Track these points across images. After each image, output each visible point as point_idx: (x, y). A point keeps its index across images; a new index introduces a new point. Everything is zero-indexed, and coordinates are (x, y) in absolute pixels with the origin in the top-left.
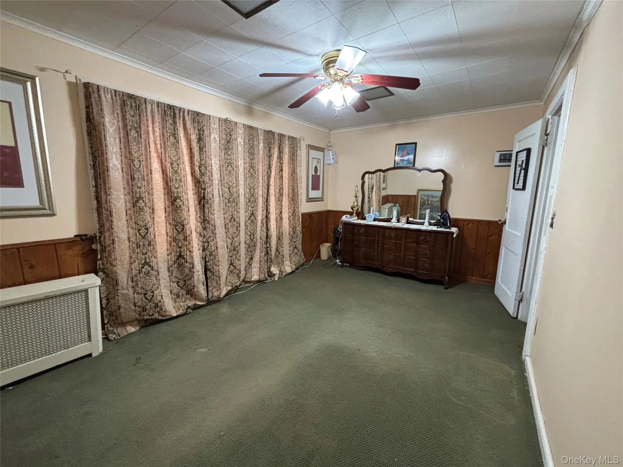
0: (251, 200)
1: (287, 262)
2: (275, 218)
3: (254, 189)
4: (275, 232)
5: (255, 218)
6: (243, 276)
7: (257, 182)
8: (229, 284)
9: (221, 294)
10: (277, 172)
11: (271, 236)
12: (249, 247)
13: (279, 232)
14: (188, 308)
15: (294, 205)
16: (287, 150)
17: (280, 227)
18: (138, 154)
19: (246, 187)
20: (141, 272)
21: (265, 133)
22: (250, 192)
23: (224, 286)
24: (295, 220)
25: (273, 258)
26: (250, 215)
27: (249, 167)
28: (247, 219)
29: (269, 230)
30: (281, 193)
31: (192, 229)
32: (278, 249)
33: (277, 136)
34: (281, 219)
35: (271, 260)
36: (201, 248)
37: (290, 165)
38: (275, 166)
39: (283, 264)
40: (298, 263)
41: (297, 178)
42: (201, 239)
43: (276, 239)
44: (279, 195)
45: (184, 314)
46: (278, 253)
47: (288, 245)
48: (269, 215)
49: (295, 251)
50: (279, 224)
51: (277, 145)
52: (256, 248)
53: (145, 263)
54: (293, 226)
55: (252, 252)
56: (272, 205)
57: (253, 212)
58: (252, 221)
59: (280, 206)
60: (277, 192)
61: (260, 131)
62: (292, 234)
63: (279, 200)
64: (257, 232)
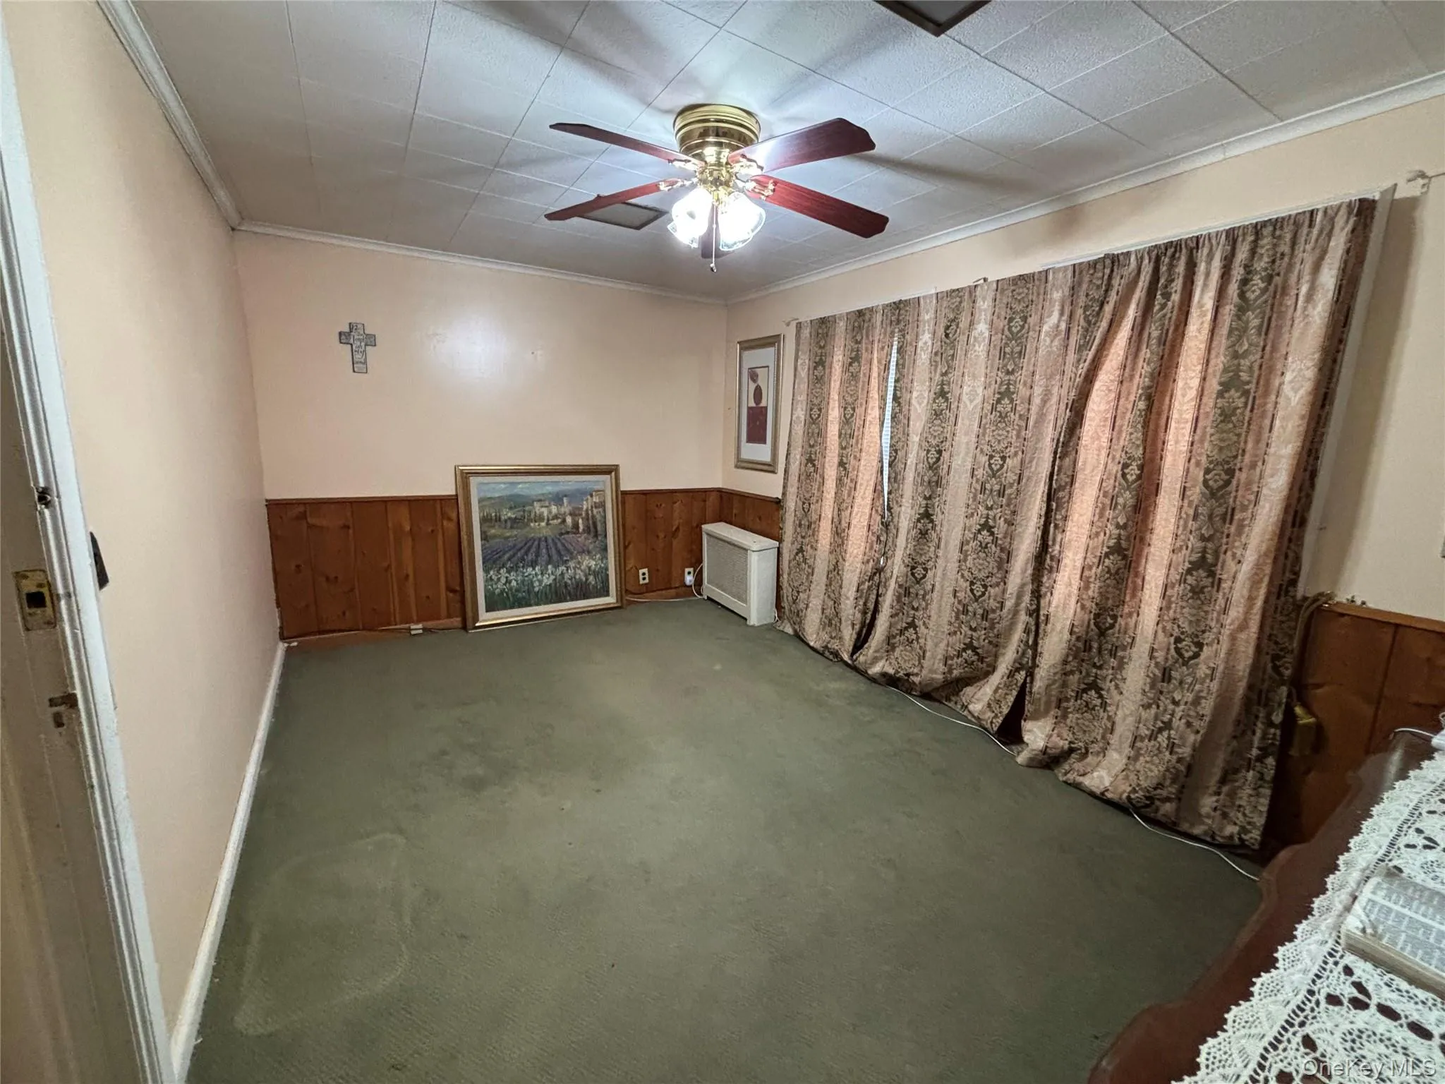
0: (988, 486)
1: (1115, 755)
2: (1079, 564)
3: (1003, 458)
4: (1072, 611)
5: (995, 541)
6: (931, 671)
7: (1018, 436)
8: (893, 661)
9: (870, 668)
10: (1132, 398)
11: (1047, 617)
12: (965, 612)
13: (1089, 620)
14: (826, 647)
15: (1209, 539)
16: (1204, 299)
17: (1097, 604)
18: (819, 400)
19: (982, 451)
20: (795, 559)
21: (1081, 272)
22: (990, 465)
23: (878, 655)
24: (1206, 608)
25: (1039, 693)
26: (979, 527)
27: (997, 396)
28: (969, 535)
29: (1045, 594)
30: (1128, 476)
31: (854, 522)
32: (1103, 686)
33: (1146, 261)
34: (1107, 575)
35: (1031, 692)
36: (871, 563)
37: (1220, 361)
38: (1112, 378)
39: (1104, 751)
40: (1148, 791)
41: (1273, 415)
42: (876, 547)
43: (1066, 636)
44: (1120, 484)
45: (822, 654)
46: (1099, 701)
47: (1139, 696)
48: (1057, 547)
49: (1163, 739)
50: (1094, 590)
51: (1139, 294)
52: (992, 628)
53: (801, 550)
54: (1175, 626)
55: (974, 630)
56: (1081, 515)
57: (987, 522)
58: (981, 546)
59: (1111, 528)
60: (1110, 474)
61: (1054, 278)
62: (1167, 659)
63: (1113, 505)
64: (1002, 584)
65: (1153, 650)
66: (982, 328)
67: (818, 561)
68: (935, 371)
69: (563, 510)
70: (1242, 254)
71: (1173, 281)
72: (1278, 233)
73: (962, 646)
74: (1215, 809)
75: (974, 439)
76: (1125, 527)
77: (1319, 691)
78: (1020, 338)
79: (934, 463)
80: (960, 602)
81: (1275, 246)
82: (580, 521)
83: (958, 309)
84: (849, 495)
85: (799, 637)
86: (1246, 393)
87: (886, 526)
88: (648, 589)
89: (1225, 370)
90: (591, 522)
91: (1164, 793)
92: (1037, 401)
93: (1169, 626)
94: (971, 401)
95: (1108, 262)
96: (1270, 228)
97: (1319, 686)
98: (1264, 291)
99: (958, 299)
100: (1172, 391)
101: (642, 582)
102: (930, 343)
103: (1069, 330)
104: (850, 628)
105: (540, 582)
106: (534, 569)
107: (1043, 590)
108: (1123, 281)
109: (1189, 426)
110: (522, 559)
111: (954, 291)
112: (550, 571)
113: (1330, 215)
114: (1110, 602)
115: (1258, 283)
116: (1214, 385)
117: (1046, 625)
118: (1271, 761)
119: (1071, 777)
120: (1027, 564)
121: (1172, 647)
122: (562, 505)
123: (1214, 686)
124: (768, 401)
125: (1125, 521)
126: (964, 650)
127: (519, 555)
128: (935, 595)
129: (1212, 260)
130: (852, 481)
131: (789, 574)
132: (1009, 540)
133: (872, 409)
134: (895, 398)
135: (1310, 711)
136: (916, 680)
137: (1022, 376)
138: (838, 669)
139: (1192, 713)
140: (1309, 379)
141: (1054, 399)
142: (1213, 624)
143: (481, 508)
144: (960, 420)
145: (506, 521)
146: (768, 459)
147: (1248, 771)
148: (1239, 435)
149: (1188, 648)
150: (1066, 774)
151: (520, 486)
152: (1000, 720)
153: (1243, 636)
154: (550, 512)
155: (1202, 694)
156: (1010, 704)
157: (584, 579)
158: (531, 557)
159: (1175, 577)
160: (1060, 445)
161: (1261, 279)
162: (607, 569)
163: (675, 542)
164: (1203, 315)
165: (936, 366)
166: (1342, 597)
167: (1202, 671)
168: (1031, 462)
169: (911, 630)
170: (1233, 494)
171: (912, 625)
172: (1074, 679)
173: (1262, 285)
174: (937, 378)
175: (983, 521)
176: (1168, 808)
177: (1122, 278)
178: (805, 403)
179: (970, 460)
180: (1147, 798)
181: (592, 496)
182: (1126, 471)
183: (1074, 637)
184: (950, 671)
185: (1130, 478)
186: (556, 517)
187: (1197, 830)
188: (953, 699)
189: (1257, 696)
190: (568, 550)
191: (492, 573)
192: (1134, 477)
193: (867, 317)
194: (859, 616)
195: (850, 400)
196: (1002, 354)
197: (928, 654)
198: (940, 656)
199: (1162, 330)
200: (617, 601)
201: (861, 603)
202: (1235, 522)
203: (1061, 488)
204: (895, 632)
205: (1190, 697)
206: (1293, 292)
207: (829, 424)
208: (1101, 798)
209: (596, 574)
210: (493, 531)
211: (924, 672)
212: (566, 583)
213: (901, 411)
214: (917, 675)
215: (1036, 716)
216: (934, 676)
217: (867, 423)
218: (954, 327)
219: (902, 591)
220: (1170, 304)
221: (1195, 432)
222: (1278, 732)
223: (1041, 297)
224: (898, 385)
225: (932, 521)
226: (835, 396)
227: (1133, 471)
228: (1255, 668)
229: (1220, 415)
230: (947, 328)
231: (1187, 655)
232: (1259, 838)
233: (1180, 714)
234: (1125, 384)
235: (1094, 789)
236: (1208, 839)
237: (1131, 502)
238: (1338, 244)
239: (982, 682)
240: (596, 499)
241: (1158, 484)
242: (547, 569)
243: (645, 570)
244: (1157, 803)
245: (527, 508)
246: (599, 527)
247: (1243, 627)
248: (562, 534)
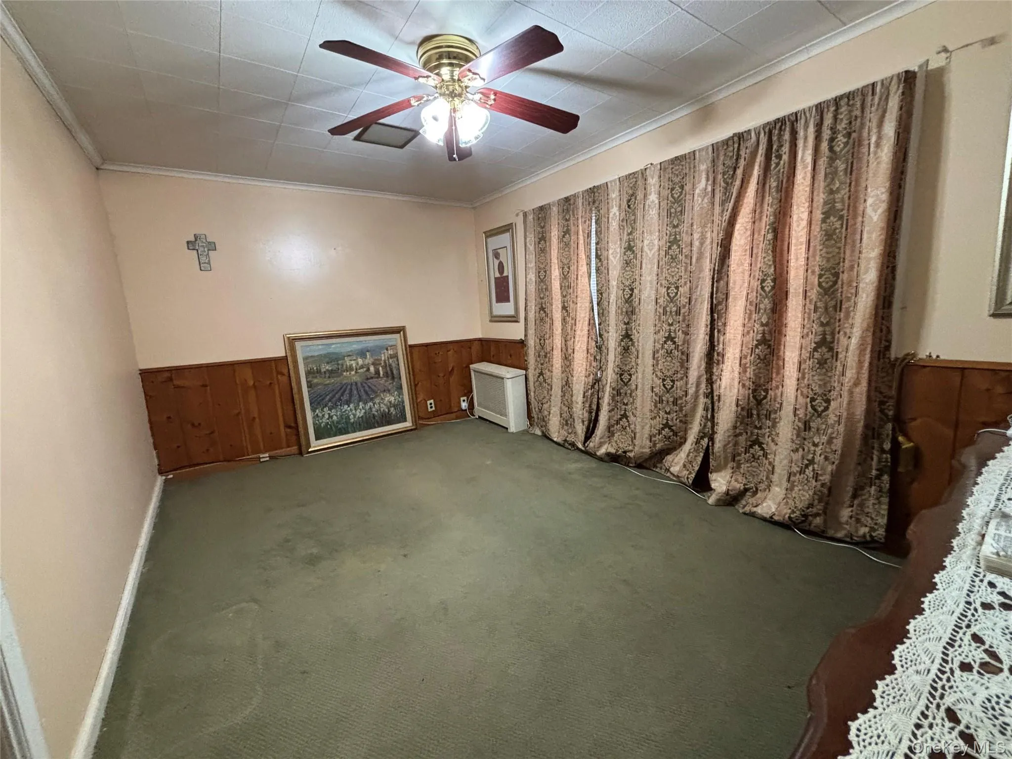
0: (668, 309)
1: (777, 489)
2: (738, 356)
3: (677, 288)
4: (736, 390)
5: (677, 348)
6: (642, 447)
7: (686, 271)
8: (614, 444)
9: (598, 451)
10: (763, 233)
11: (719, 396)
12: (661, 401)
13: (749, 395)
14: (565, 441)
15: (828, 324)
16: (805, 156)
17: (753, 383)
18: (544, 264)
19: (661, 285)
20: (538, 380)
21: (718, 149)
22: (668, 294)
23: (602, 440)
24: (829, 374)
25: (719, 452)
26: (664, 339)
27: (668, 244)
28: (658, 346)
29: (716, 380)
30: (766, 288)
31: (577, 348)
32: (764, 441)
33: (762, 135)
34: (758, 361)
35: (713, 453)
36: (592, 376)
37: (821, 197)
38: (747, 220)
39: (769, 487)
40: (803, 511)
41: (862, 231)
42: (594, 364)
43: (734, 408)
44: (760, 295)
45: (563, 446)
46: (762, 452)
47: (790, 444)
48: (721, 346)
49: (809, 472)
50: (750, 373)
51: (760, 158)
52: (681, 410)
53: (541, 374)
54: (810, 390)
55: (669, 413)
56: (735, 321)
57: (670, 335)
58: (667, 352)
59: (757, 326)
60: (752, 289)
61: (699, 155)
62: (806, 415)
63: (757, 309)
64: (685, 378)
65: (795, 409)
66: (653, 197)
67: (555, 380)
68: (623, 233)
69: (367, 361)
70: (828, 120)
71: (782, 146)
72: (851, 102)
73: (661, 426)
74: (851, 517)
75: (655, 278)
76: (767, 325)
77: (913, 424)
78: (680, 201)
79: (629, 298)
80: (656, 395)
81: (850, 111)
82: (380, 368)
83: (634, 187)
84: (571, 329)
85: (546, 437)
86: (841, 218)
87: (599, 348)
88: (435, 414)
89: (825, 203)
90: (388, 369)
91: (815, 510)
92: (696, 244)
93: (805, 391)
94: (651, 250)
95: (736, 139)
96: (846, 100)
97: (914, 419)
98: (846, 144)
99: (634, 180)
100: (790, 224)
101: (430, 410)
102: (618, 214)
103: (713, 191)
104: (581, 424)
105: (354, 415)
106: (349, 406)
107: (715, 378)
108: (748, 151)
109: (804, 247)
110: (340, 399)
111: (631, 174)
112: (361, 407)
113: (886, 84)
114: (762, 379)
115: (841, 138)
116: (818, 215)
117: (719, 402)
118: (886, 478)
119: (747, 509)
120: (701, 361)
121: (809, 405)
122: (366, 358)
123: (841, 428)
124: (508, 272)
125: (766, 320)
126: (663, 429)
127: (337, 396)
128: (639, 392)
129: (808, 127)
130: (572, 319)
131: (534, 392)
132: (686, 345)
133: (582, 266)
134: (597, 256)
135: (909, 439)
136: (631, 455)
137: (684, 227)
138: (575, 455)
139: (828, 450)
140: (884, 201)
141: (708, 241)
142: (836, 384)
143: (306, 365)
144: (644, 265)
145: (325, 372)
146: (512, 313)
147: (871, 487)
148: (839, 248)
149: (820, 403)
150: (744, 506)
151: (333, 346)
152: (693, 475)
153: (857, 390)
154: (358, 364)
155: (834, 435)
156: (699, 463)
157: (387, 410)
158: (345, 397)
159: (805, 355)
160: (716, 272)
161: (843, 136)
162: (403, 402)
163: (451, 379)
164: (805, 167)
165: (624, 229)
166: (923, 354)
167: (832, 419)
168: (697, 287)
169: (624, 420)
170: (840, 290)
171: (624, 416)
172: (742, 439)
173: (845, 140)
174: (625, 237)
175: (667, 335)
176: (818, 521)
177: (747, 148)
178: (534, 269)
179: (654, 292)
180: (803, 516)
181: (387, 350)
182: (764, 285)
183: (739, 408)
184: (655, 445)
185: (767, 289)
186: (362, 367)
187: (840, 535)
188: (659, 465)
189: (871, 432)
190: (373, 391)
191: (317, 411)
192: (770, 288)
193: (572, 202)
194: (586, 415)
195: (566, 262)
196: (669, 214)
197: (638, 435)
198: (647, 436)
199: (779, 181)
200: (413, 425)
201: (587, 405)
202: (843, 310)
203: (719, 303)
204: (613, 422)
205: (825, 439)
206: (866, 142)
207: (553, 281)
208: (770, 521)
209: (395, 406)
210: (315, 381)
211: (636, 449)
212: (374, 415)
213: (602, 265)
214: (631, 451)
215: (718, 469)
216: (644, 450)
217: (579, 278)
218: (633, 200)
219: (615, 392)
220: (782, 162)
221: (808, 250)
222: (889, 456)
223: (692, 170)
224: (598, 246)
225: (631, 340)
226: (555, 260)
227: (769, 283)
228: (868, 412)
229: (825, 236)
230: (629, 201)
231: (820, 409)
232: (884, 533)
233: (820, 452)
234: (757, 224)
235: (765, 515)
236: (848, 540)
237: (769, 306)
238: (894, 103)
239: (678, 451)
240: (390, 352)
241: (787, 291)
242: (359, 406)
243: (432, 401)
244: (810, 518)
245: (340, 362)
246: (395, 372)
247: (856, 384)
248: (368, 379)
